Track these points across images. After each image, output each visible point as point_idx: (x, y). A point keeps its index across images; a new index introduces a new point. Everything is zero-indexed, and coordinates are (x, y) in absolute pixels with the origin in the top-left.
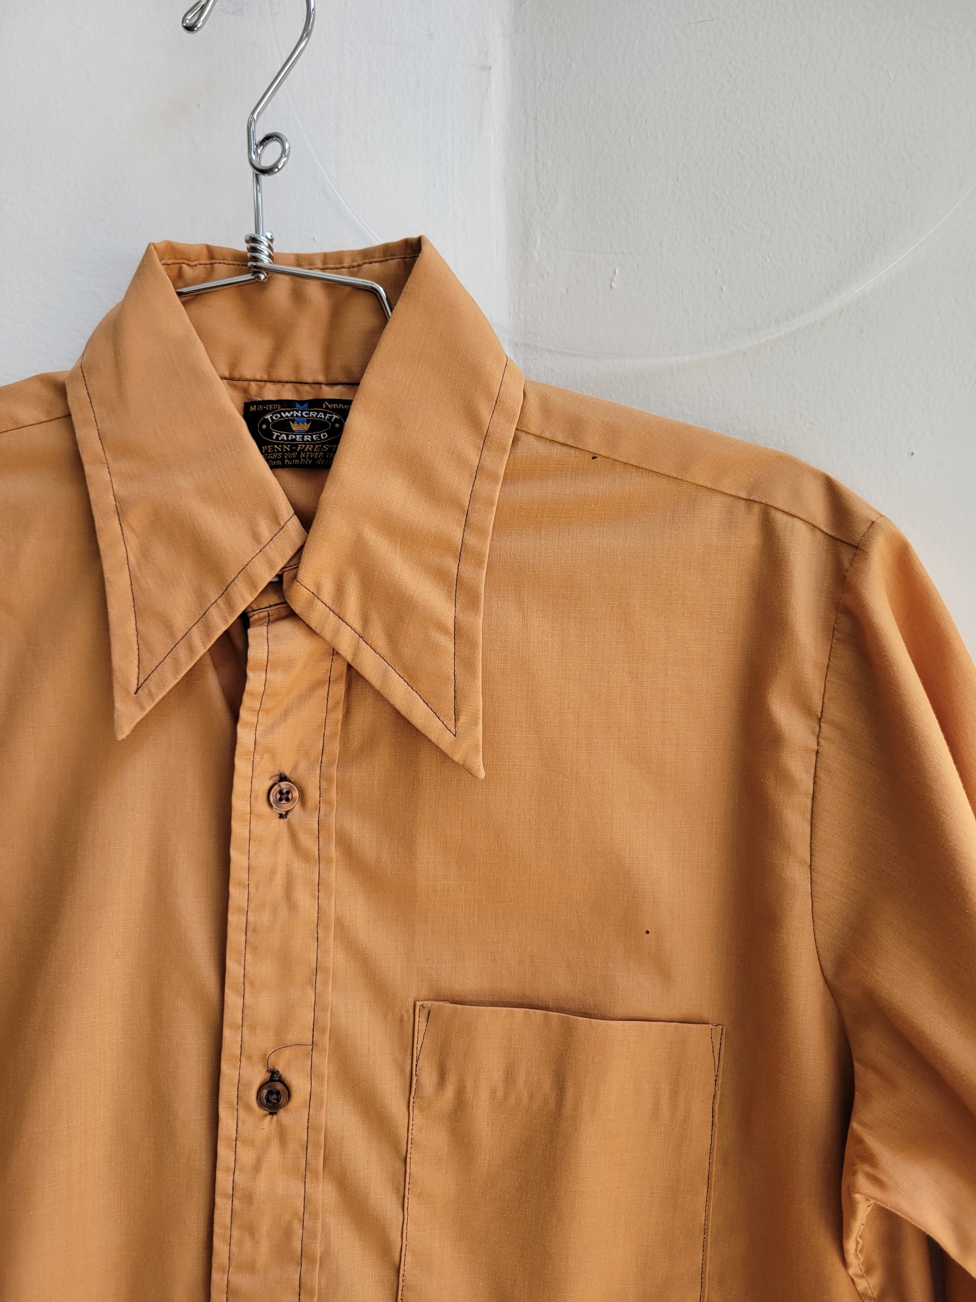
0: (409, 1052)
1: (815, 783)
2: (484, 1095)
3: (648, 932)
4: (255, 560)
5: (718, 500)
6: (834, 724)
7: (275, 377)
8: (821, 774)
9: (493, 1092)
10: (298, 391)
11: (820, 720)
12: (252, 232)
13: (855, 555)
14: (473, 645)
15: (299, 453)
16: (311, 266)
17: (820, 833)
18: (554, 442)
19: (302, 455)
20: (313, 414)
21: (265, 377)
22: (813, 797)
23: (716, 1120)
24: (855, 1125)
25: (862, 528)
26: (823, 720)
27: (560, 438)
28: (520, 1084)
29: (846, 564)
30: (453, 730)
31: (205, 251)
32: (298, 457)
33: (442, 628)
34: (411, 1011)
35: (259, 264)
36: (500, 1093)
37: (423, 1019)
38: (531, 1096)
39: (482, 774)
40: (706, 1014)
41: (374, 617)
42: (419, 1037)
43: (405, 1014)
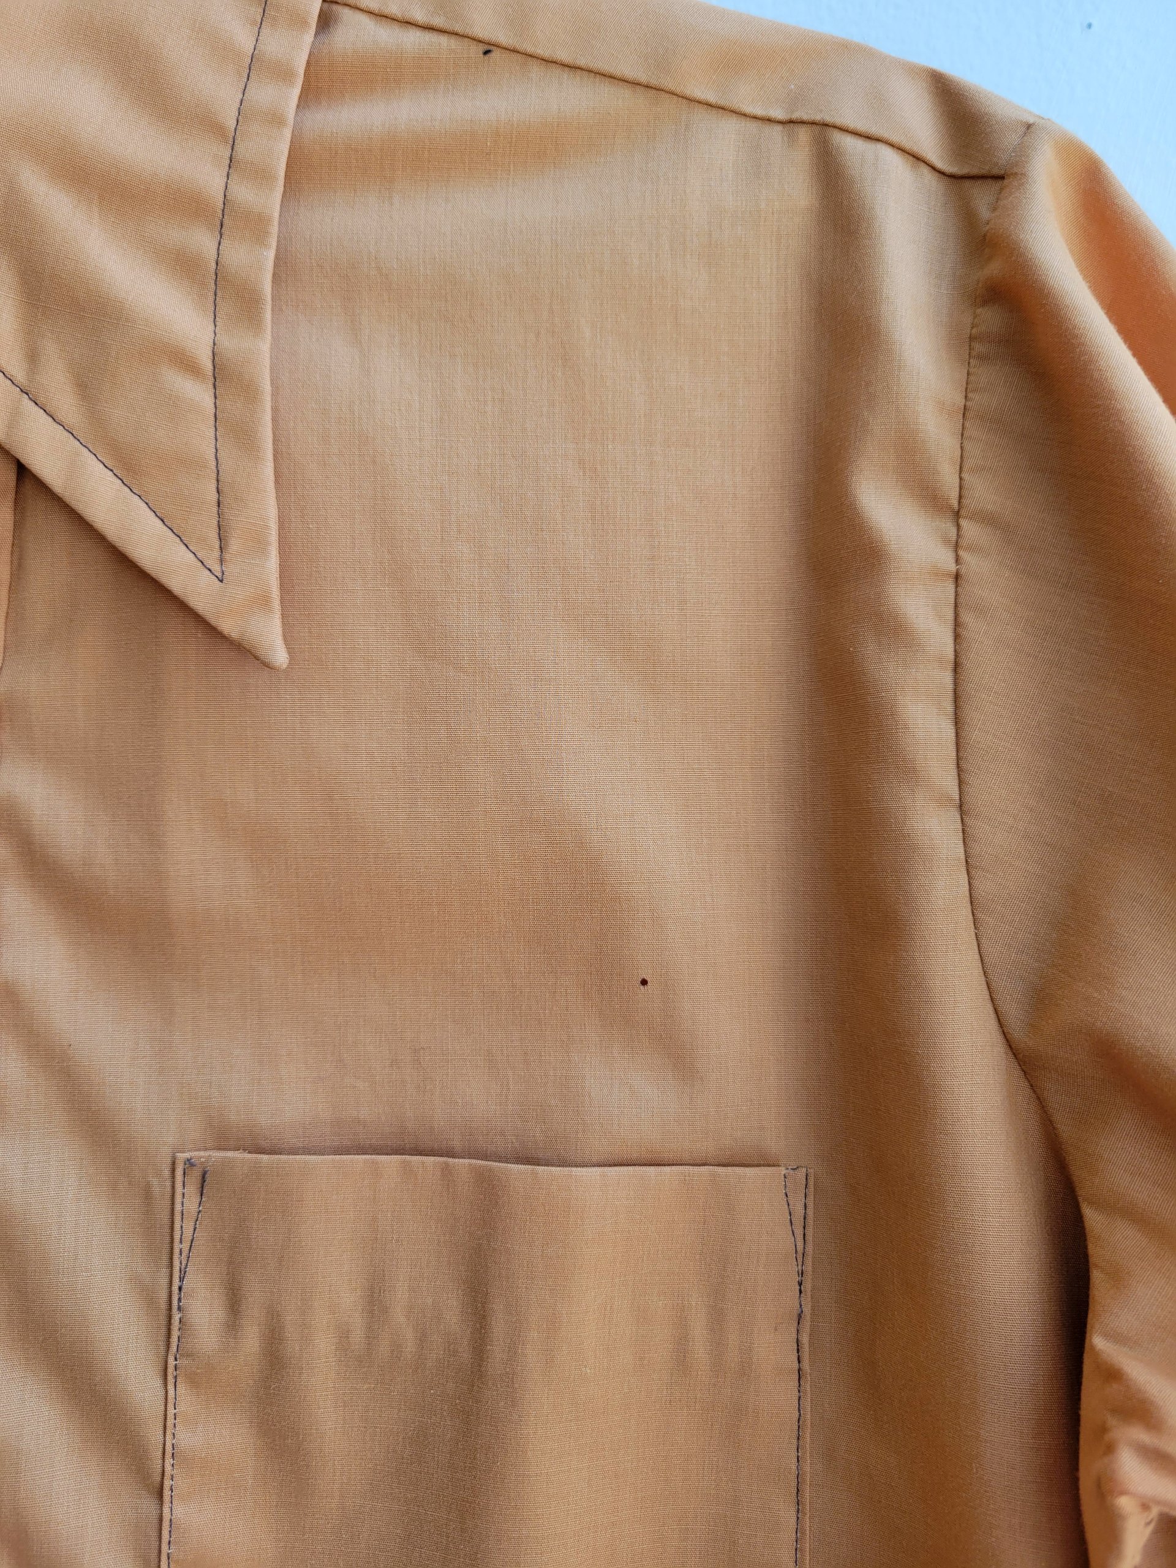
0: (165, 1260)
1: (957, 637)
2: (324, 1344)
3: (644, 982)
5: (730, 126)
6: (988, 519)
8: (967, 618)
9: (343, 1335)
11: (957, 515)
13: (1001, 189)
14: (249, 392)
17: (975, 735)
18: (409, 23)
22: (957, 667)
23: (806, 1365)
24: (1098, 1341)
25: (1010, 140)
26: (963, 512)
27: (419, 16)
28: (398, 1315)
29: (984, 213)
30: (216, 568)
33: (185, 363)
34: (167, 1173)
36: (358, 1336)
37: (192, 1190)
38: (422, 1339)
39: (280, 656)
40: (774, 1142)
41: (50, 349)
42: (185, 1228)
43: (155, 1182)
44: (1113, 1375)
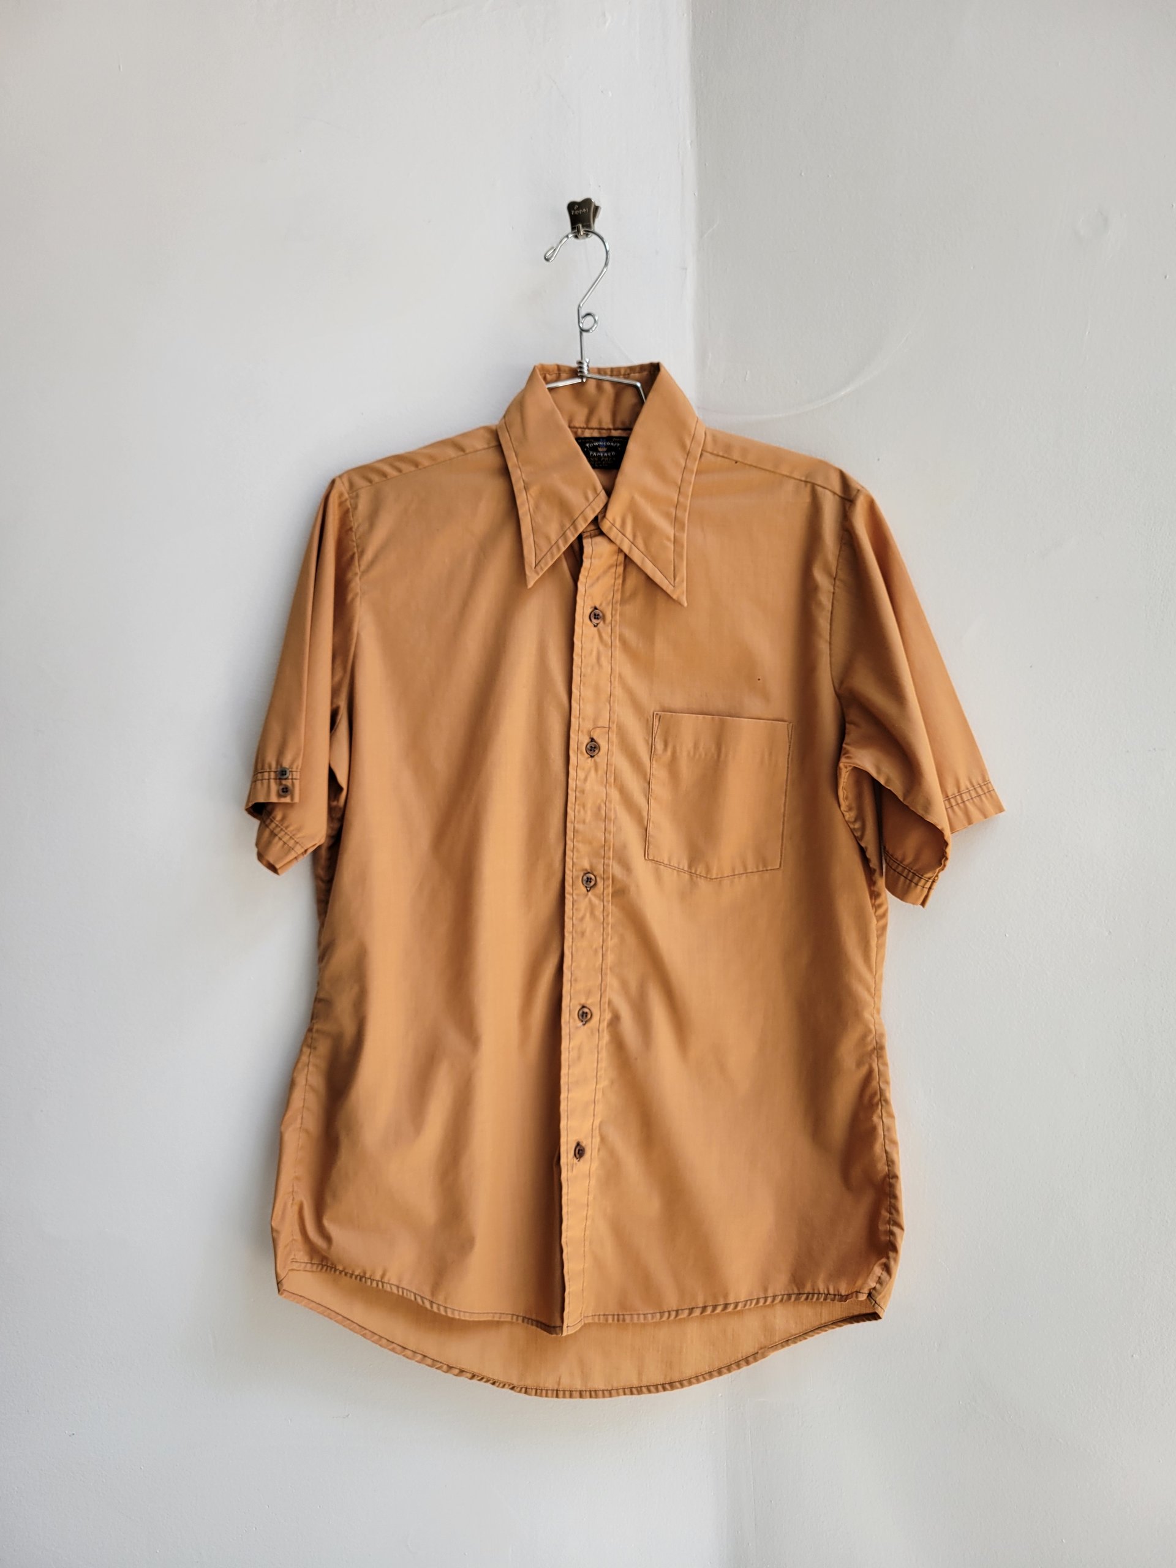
0: (651, 735)
1: (832, 606)
2: (685, 754)
3: (759, 680)
4: (587, 509)
5: (792, 481)
6: (841, 580)
7: (590, 426)
8: (835, 602)
9: (689, 753)
10: (600, 433)
11: (835, 579)
12: (579, 359)
13: (851, 505)
14: (682, 546)
15: (602, 462)
16: (605, 374)
17: (834, 627)
18: (718, 455)
19: (604, 462)
20: (608, 444)
21: (585, 426)
22: (832, 613)
23: (790, 766)
24: (844, 745)
25: (854, 493)
26: (837, 579)
27: (721, 454)
28: (701, 749)
29: (847, 508)
30: (672, 583)
31: (556, 367)
32: (602, 463)
33: (668, 539)
34: (652, 716)
35: (583, 375)
36: (692, 753)
37: (657, 720)
38: (706, 755)
39: (686, 604)
40: (786, 718)
41: (639, 534)
42: (655, 728)
43: (649, 718)
44: (845, 749)
